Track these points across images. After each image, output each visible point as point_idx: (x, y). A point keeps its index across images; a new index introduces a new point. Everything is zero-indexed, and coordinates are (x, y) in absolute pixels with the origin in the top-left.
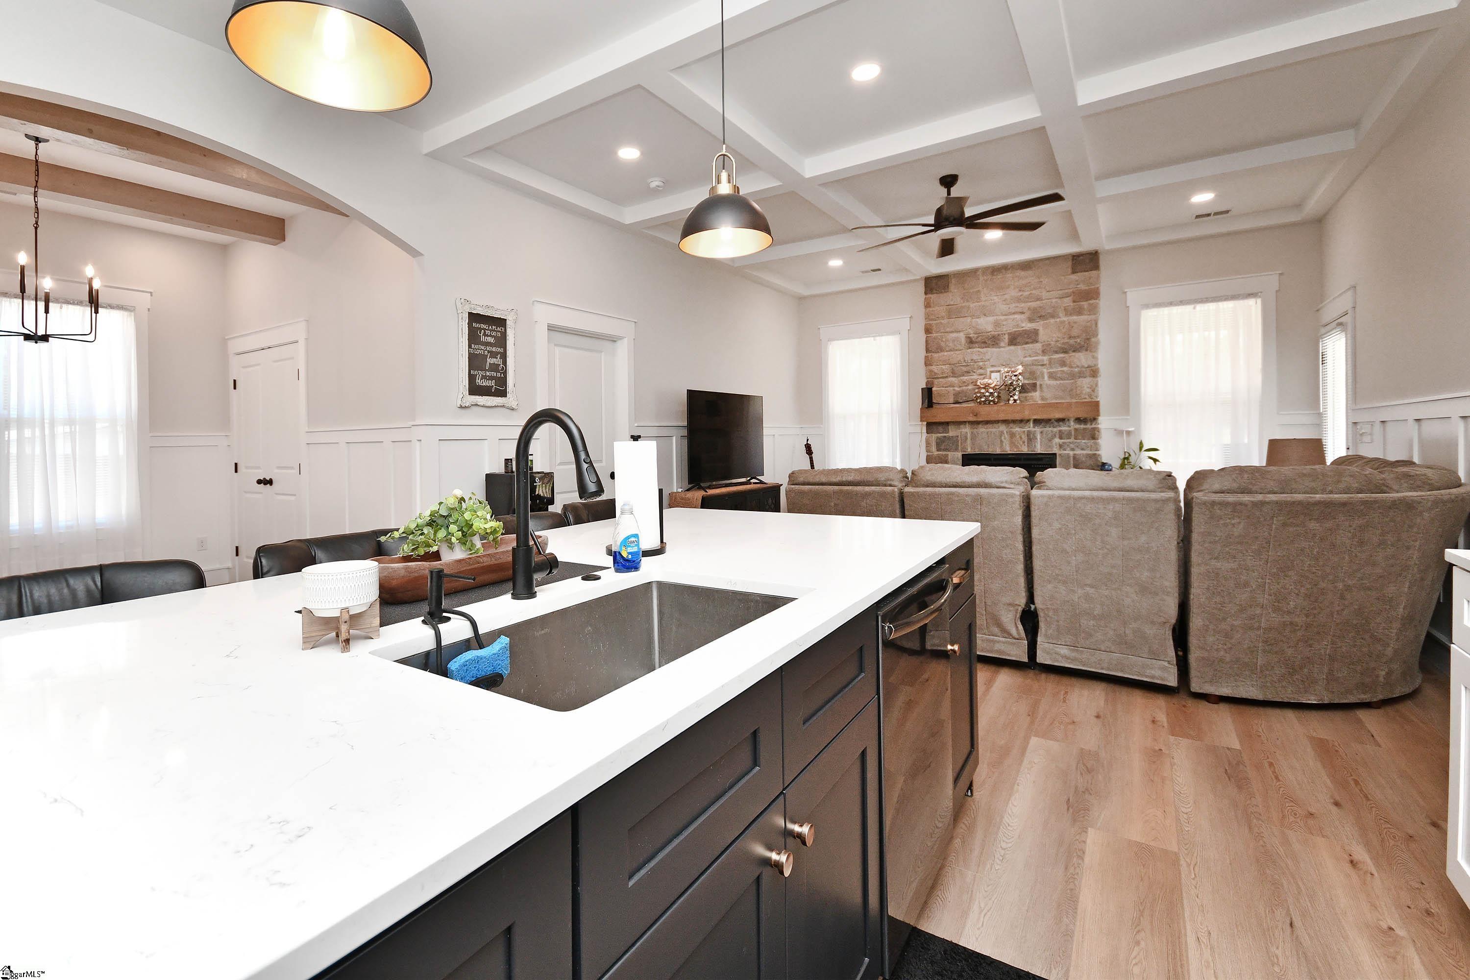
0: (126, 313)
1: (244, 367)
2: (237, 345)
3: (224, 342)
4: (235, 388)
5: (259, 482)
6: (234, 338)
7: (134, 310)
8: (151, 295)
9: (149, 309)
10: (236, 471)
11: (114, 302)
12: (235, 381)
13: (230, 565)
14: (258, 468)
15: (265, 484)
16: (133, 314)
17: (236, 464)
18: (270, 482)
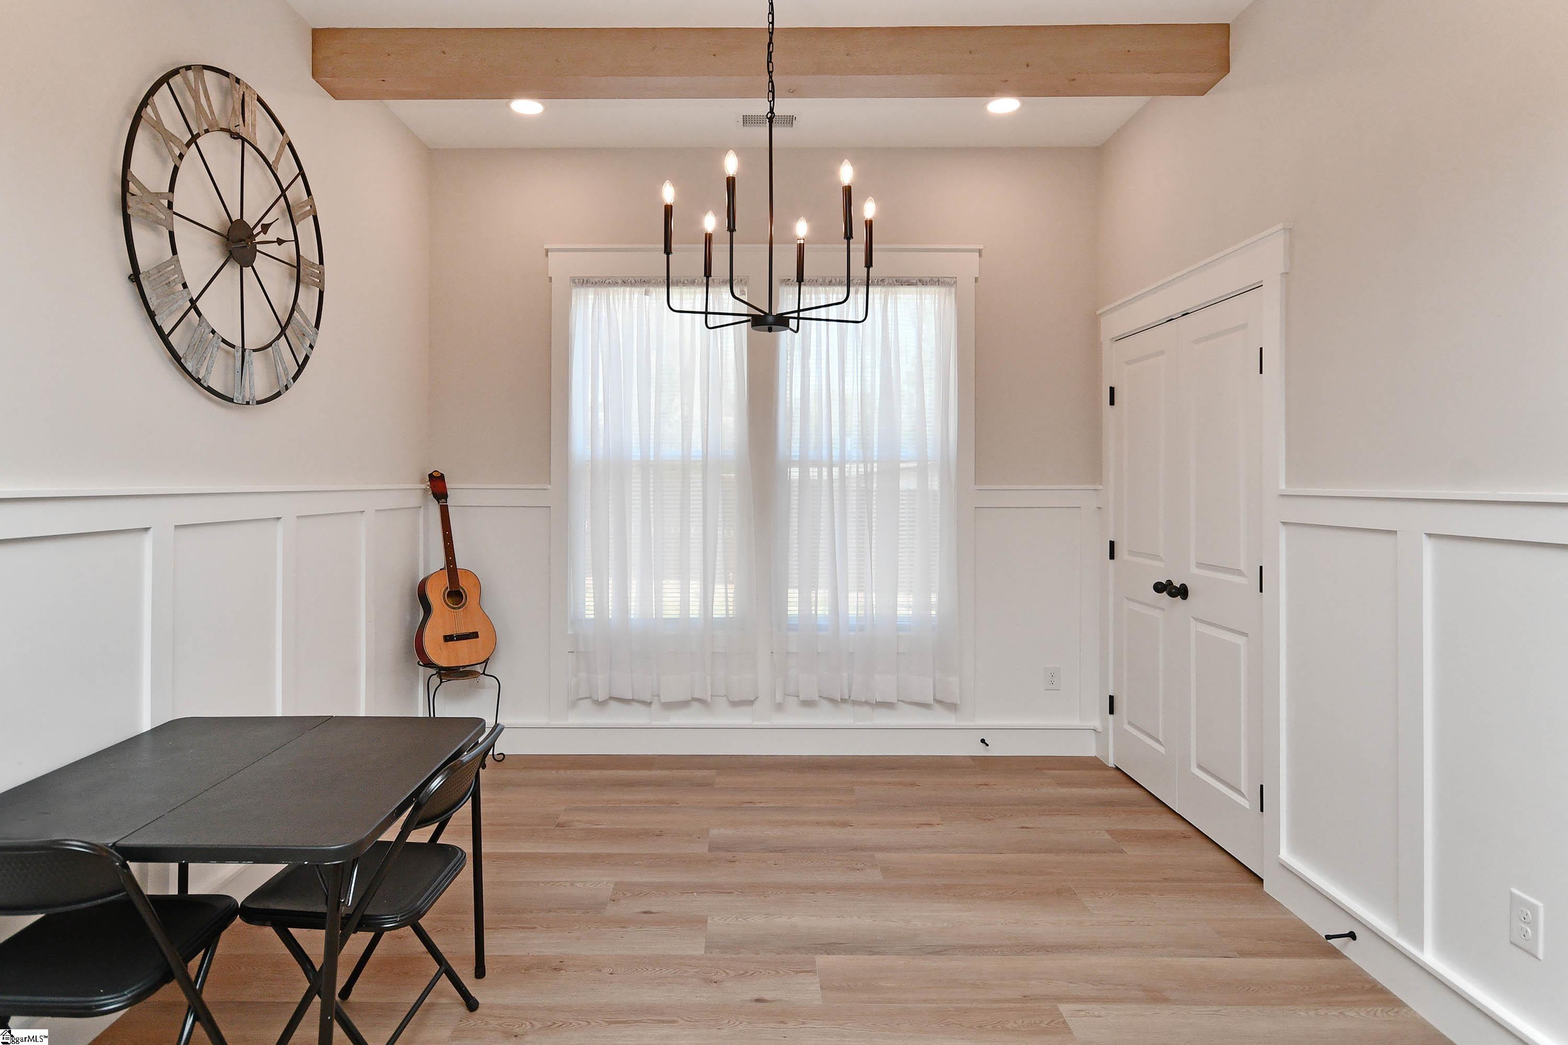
0: (943, 290)
1: (1128, 363)
2: (1113, 325)
3: (1094, 321)
4: (1112, 402)
5: (1159, 588)
6: (1110, 310)
7: (955, 282)
8: (980, 256)
9: (976, 279)
10: (1112, 556)
11: (925, 274)
12: (1112, 390)
13: (1097, 724)
14: (1156, 557)
15: (1172, 595)
16: (953, 290)
17: (1112, 544)
18: (1182, 592)
